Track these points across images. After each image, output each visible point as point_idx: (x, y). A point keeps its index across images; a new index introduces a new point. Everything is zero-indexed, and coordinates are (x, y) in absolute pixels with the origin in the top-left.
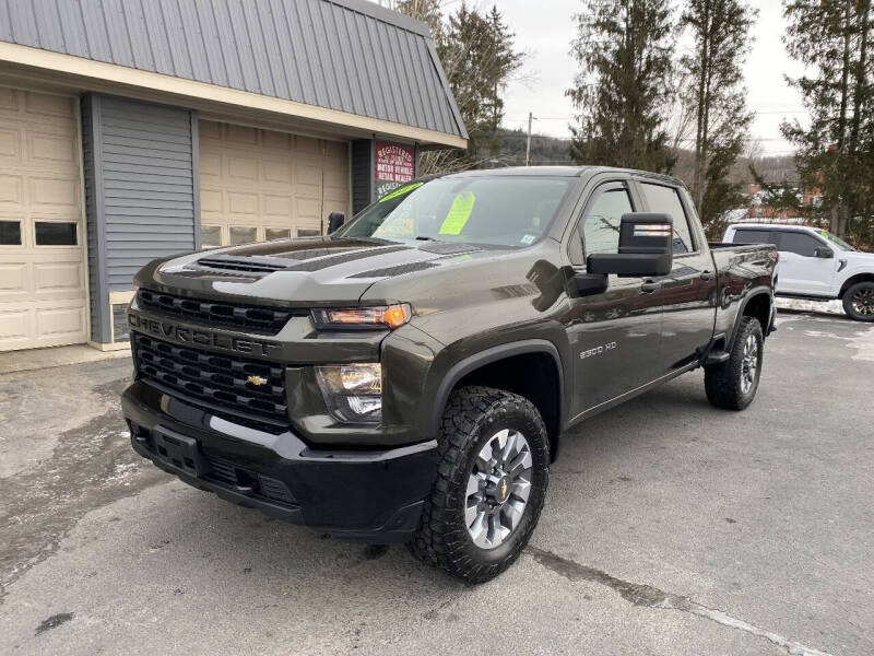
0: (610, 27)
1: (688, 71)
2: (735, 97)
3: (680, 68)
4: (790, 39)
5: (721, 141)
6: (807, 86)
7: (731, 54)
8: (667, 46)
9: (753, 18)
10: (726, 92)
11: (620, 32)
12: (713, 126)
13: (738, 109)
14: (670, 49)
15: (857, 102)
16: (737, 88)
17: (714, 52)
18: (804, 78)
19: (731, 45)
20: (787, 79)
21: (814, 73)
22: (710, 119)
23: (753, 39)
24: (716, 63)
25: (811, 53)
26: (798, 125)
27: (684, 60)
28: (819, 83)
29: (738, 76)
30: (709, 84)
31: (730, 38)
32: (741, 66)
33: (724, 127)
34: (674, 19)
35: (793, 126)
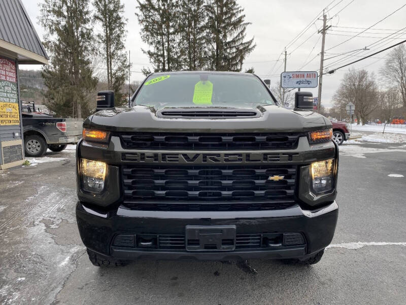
0: (59, 13)
1: (101, 41)
2: (122, 55)
3: (97, 39)
4: (143, 34)
5: (119, 74)
6: (151, 54)
7: (119, 36)
8: (90, 28)
9: (125, 22)
10: (119, 52)
11: (65, 17)
12: (115, 68)
13: (125, 61)
14: (91, 29)
15: (169, 63)
16: (123, 51)
17: (111, 34)
18: (149, 51)
19: (119, 32)
20: (143, 50)
21: (152, 49)
22: (113, 64)
23: (127, 31)
24: (113, 39)
25: (150, 41)
26: (149, 70)
27: (99, 36)
28: (155, 54)
29: (123, 46)
30: (110, 48)
31: (117, 29)
32: (124, 42)
33: (120, 69)
34: (91, 16)
35: (148, 70)
